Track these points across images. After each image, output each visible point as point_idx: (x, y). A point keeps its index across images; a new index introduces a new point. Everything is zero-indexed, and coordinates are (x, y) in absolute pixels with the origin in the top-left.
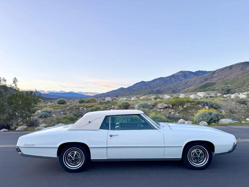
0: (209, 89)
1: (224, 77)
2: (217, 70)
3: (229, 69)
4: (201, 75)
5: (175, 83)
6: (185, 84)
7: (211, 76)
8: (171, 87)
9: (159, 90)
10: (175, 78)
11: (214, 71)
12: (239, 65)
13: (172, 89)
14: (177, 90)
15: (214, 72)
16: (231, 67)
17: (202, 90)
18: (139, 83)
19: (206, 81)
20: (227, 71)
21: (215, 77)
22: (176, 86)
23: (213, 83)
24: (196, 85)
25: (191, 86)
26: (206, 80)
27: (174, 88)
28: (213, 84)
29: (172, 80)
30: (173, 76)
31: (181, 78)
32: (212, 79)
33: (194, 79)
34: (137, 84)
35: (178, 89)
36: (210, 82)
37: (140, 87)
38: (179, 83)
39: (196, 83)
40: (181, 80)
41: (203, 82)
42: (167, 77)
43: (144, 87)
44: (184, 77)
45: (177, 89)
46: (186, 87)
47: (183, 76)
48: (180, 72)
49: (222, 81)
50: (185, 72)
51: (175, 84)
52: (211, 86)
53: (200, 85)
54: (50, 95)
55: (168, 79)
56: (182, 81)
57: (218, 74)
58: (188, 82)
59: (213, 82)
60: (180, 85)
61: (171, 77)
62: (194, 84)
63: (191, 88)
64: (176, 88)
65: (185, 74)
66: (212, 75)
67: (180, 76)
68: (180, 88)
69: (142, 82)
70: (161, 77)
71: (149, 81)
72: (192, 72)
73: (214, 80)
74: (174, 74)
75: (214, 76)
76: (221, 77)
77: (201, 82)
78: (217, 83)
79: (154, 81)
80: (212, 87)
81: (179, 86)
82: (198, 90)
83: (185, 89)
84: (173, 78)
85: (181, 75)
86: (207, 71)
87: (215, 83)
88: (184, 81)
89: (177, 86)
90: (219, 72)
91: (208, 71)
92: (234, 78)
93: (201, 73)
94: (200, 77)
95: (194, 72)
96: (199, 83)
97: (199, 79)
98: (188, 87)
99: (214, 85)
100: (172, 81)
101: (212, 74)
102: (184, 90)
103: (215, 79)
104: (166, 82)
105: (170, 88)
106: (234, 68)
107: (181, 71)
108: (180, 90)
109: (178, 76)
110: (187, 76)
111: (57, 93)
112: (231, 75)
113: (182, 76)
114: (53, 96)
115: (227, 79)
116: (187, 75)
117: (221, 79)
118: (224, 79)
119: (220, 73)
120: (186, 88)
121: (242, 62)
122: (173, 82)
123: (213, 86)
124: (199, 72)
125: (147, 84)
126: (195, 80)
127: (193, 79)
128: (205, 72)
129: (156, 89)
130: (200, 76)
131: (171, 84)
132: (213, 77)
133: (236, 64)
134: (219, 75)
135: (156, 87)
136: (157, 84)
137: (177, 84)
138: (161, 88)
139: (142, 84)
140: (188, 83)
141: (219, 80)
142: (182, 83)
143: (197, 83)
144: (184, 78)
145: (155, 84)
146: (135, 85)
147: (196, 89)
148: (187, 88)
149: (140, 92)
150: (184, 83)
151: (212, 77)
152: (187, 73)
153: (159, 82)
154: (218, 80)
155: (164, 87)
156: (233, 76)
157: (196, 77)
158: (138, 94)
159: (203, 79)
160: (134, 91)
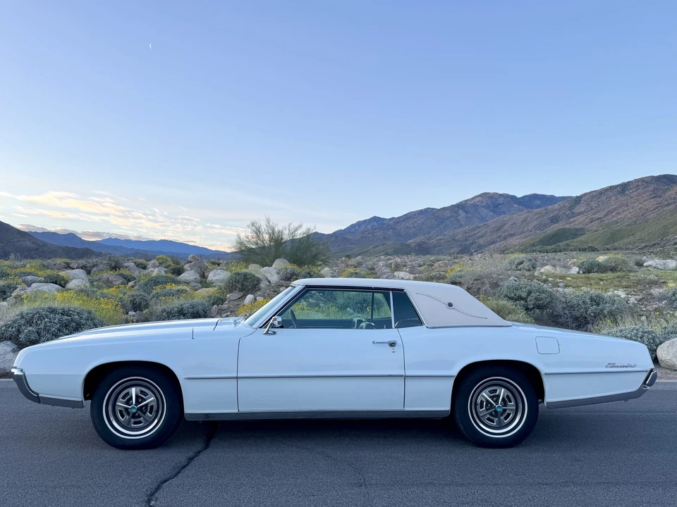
0: (568, 245)
1: (606, 216)
2: (586, 194)
3: (619, 193)
4: (538, 207)
5: (466, 225)
6: (497, 231)
7: (568, 210)
8: (457, 238)
9: (424, 243)
10: (466, 212)
11: (577, 197)
12: (647, 182)
13: (459, 243)
14: (475, 246)
15: (578, 200)
16: (624, 188)
17: (549, 247)
18: (365, 221)
19: (554, 223)
20: (614, 198)
21: (579, 214)
22: (472, 233)
23: (577, 230)
24: (526, 234)
25: (512, 235)
26: (554, 220)
27: (466, 240)
28: (576, 233)
29: (459, 218)
30: (461, 206)
31: (484, 212)
32: (571, 220)
33: (523, 217)
34: (359, 224)
35: (475, 243)
36: (567, 226)
37: (369, 234)
38: (478, 227)
39: (526, 229)
40: (483, 219)
41: (545, 226)
42: (444, 209)
43: (379, 234)
44: (492, 211)
45: (472, 243)
46: (499, 237)
47: (490, 207)
48: (481, 195)
49: (601, 226)
50: (496, 197)
51: (467, 228)
52: (573, 238)
53: (541, 234)
54: (108, 247)
55: (448, 214)
56: (487, 221)
57: (588, 205)
58: (505, 225)
59: (576, 227)
60: (483, 232)
61: (456, 209)
62: (520, 231)
63: (515, 241)
64: (470, 239)
65: (495, 203)
66: (571, 208)
67: (483, 206)
68: (481, 241)
69: (375, 219)
70: (428, 208)
71: (393, 218)
72: (513, 198)
73: (578, 222)
74: (466, 201)
75: (576, 210)
76: (597, 216)
77: (541, 227)
78: (589, 231)
79: (408, 218)
80: (575, 240)
81: (480, 234)
82: (538, 248)
83: (497, 245)
84: (461, 211)
85: (484, 204)
86: (557, 195)
87: (582, 229)
88: (493, 222)
89: (474, 235)
90: (591, 201)
91: (560, 197)
92: (634, 219)
93: (539, 202)
94: (540, 213)
95: (520, 198)
96: (536, 228)
97: (536, 217)
98: (505, 239)
99: (581, 235)
100: (458, 220)
101: (571, 206)
102: (492, 247)
103: (581, 218)
104: (442, 222)
105: (454, 239)
106: (631, 191)
107: (485, 194)
108: (481, 247)
109: (475, 206)
110: (500, 206)
111: (129, 241)
112: (626, 210)
113: (487, 207)
114: (115, 248)
115: (615, 219)
116: (499, 204)
117: (599, 219)
118: (605, 219)
119: (592, 203)
120: (498, 239)
121: (655, 175)
122: (463, 223)
123: (579, 239)
124: (535, 197)
125: (388, 226)
126: (525, 220)
127: (520, 216)
128: (552, 200)
129: (414, 240)
130: (537, 210)
131: (456, 228)
132: (574, 215)
133: (637, 181)
134: (592, 210)
135: (415, 235)
136: (416, 225)
137: (474, 230)
138: (429, 239)
139: (375, 224)
140: (505, 228)
141: (592, 222)
142: (488, 227)
143: (530, 228)
144: (492, 213)
145: (411, 226)
146: (353, 226)
147: (533, 244)
148: (501, 240)
149: (371, 247)
150: (493, 225)
151: (573, 213)
152: (501, 200)
153: (422, 220)
154: (590, 223)
155: (438, 236)
156: (630, 213)
157: (526, 210)
158: (366, 252)
159: (545, 218)
160: (352, 244)
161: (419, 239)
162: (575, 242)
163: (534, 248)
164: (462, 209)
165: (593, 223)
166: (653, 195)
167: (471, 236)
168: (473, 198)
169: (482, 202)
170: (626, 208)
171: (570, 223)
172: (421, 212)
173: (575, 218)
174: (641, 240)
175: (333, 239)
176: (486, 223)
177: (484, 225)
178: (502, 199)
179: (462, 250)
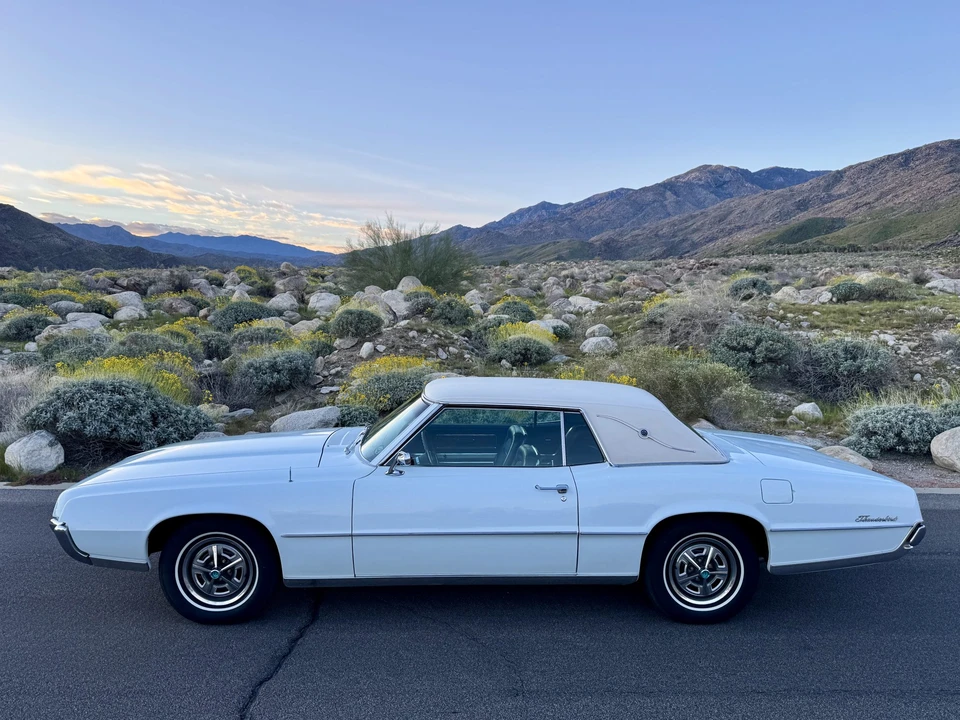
0: (820, 243)
1: (877, 200)
2: (851, 167)
3: (901, 165)
4: (780, 186)
5: (676, 214)
6: (719, 221)
7: (824, 191)
8: (661, 233)
9: (613, 240)
10: (675, 194)
11: (838, 172)
12: (942, 149)
13: (664, 240)
14: (686, 244)
15: (838, 176)
16: (907, 158)
17: (791, 246)
18: (530, 209)
19: (802, 211)
20: (891, 173)
21: (840, 196)
22: (683, 226)
23: (833, 220)
24: (761, 227)
25: (740, 228)
26: (803, 205)
27: (674, 236)
28: (833, 225)
29: (666, 203)
30: (669, 185)
31: (703, 193)
32: (826, 206)
33: (757, 202)
34: (521, 213)
35: (687, 240)
36: (820, 215)
37: (535, 227)
38: (692, 217)
39: (760, 220)
40: (699, 204)
41: (788, 214)
42: (645, 190)
43: (549, 227)
44: (712, 192)
45: (683, 240)
46: (722, 231)
47: (711, 186)
48: (698, 169)
49: (869, 215)
50: (720, 171)
51: (676, 217)
52: (827, 233)
53: (781, 227)
54: (168, 245)
55: (650, 197)
56: (705, 207)
57: (852, 183)
58: (731, 212)
59: (833, 216)
60: (699, 224)
61: (662, 189)
62: (752, 222)
63: (743, 237)
64: (680, 234)
65: (720, 181)
66: (828, 187)
67: (700, 186)
68: (696, 237)
69: (544, 206)
70: (622, 189)
71: (570, 204)
72: (745, 173)
73: (836, 209)
74: (677, 178)
75: (836, 191)
76: (865, 199)
77: (783, 215)
78: (851, 222)
79: (592, 204)
80: (830, 236)
81: (694, 226)
82: (776, 247)
83: (719, 242)
84: (668, 193)
85: (700, 183)
86: (809, 169)
87: (841, 219)
88: (714, 209)
89: (686, 228)
90: (859, 178)
91: (813, 172)
92: (919, 205)
93: (781, 179)
94: (782, 196)
95: (754, 173)
96: (775, 217)
97: (776, 201)
98: (730, 234)
99: (839, 228)
100: (664, 206)
101: (828, 186)
102: (711, 245)
103: (840, 204)
104: (641, 209)
105: (656, 235)
106: (917, 163)
107: (706, 167)
108: (695, 245)
109: (689, 185)
110: (725, 186)
111: (196, 237)
112: (908, 191)
113: (707, 186)
114: (180, 248)
115: (891, 204)
116: (725, 183)
117: (867, 204)
118: (876, 204)
119: (859, 181)
120: (721, 235)
121: (954, 139)
122: (670, 209)
123: (835, 234)
124: (776, 171)
125: (563, 215)
126: (759, 207)
127: (750, 201)
128: (800, 176)
129: (600, 236)
130: (778, 191)
131: (660, 219)
132: (831, 198)
133: (927, 147)
134: (858, 190)
135: (601, 229)
136: (602, 214)
137: (686, 220)
138: (621, 235)
139: (544, 213)
140: (731, 217)
141: (857, 208)
142: (706, 216)
143: (766, 218)
144: (713, 196)
145: (596, 215)
146: (512, 216)
147: (770, 242)
148: (725, 236)
149: (537, 247)
150: (714, 214)
151: (830, 196)
152: (727, 176)
153: (612, 207)
154: (853, 210)
155: (634, 229)
156: (914, 195)
157: (762, 192)
158: (530, 254)
159: (789, 203)
160: (510, 243)
161: (605, 235)
162: (830, 238)
163: (770, 248)
164: (670, 190)
165: (858, 211)
166: (949, 169)
167: (682, 230)
168: (687, 174)
169: (700, 180)
170: (908, 189)
171: (825, 211)
172: (611, 195)
173: (833, 203)
174: (927, 236)
175: (484, 234)
176: (703, 210)
177: (702, 213)
178: (729, 174)
179: (668, 250)
